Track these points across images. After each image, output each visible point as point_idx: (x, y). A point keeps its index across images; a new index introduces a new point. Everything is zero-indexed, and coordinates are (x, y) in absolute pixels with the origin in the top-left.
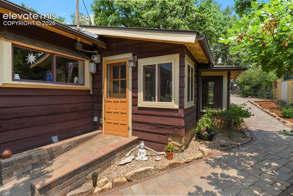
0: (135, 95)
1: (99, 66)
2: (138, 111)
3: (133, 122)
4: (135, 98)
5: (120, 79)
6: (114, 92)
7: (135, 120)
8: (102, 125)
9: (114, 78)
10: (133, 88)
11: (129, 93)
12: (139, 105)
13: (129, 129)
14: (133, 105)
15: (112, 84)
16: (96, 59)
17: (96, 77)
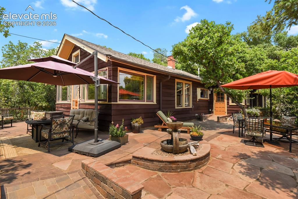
0: (228, 101)
1: (212, 92)
2: (229, 106)
3: (227, 110)
4: (228, 103)
5: (220, 96)
6: (218, 100)
7: (228, 109)
8: (213, 112)
9: (218, 96)
10: (227, 99)
11: (226, 101)
12: (230, 105)
13: (226, 112)
14: (227, 105)
15: (217, 98)
16: (211, 89)
17: (211, 95)
